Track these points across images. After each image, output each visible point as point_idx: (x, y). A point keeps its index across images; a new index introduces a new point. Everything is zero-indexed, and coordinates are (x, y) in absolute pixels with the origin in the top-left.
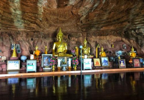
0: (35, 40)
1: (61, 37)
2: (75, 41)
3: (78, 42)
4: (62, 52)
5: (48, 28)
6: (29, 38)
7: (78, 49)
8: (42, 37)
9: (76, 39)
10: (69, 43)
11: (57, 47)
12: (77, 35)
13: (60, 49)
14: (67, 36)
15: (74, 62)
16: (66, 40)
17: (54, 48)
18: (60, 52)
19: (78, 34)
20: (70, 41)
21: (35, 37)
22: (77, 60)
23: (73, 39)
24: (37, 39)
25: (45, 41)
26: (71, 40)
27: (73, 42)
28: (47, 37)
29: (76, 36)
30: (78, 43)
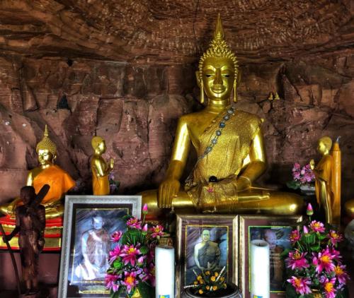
0: (79, 108)
1: (218, 80)
2: (321, 106)
3: (343, 112)
4: (230, 179)
5: (149, 33)
6: (42, 96)
7: (337, 154)
8: (119, 85)
9: (328, 96)
10: (283, 119)
11: (199, 144)
12: (332, 70)
13: (211, 156)
14: (274, 81)
15: (302, 275)
16: (267, 106)
17: (179, 154)
18: (213, 179)
19: (341, 60)
20: (288, 106)
21: (82, 90)
22: (326, 259)
23: (304, 93)
24: (95, 99)
25: (140, 113)
26: (297, 100)
27: (308, 115)
28: (153, 90)
29: (328, 76)
30: (341, 120)
